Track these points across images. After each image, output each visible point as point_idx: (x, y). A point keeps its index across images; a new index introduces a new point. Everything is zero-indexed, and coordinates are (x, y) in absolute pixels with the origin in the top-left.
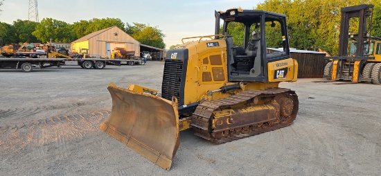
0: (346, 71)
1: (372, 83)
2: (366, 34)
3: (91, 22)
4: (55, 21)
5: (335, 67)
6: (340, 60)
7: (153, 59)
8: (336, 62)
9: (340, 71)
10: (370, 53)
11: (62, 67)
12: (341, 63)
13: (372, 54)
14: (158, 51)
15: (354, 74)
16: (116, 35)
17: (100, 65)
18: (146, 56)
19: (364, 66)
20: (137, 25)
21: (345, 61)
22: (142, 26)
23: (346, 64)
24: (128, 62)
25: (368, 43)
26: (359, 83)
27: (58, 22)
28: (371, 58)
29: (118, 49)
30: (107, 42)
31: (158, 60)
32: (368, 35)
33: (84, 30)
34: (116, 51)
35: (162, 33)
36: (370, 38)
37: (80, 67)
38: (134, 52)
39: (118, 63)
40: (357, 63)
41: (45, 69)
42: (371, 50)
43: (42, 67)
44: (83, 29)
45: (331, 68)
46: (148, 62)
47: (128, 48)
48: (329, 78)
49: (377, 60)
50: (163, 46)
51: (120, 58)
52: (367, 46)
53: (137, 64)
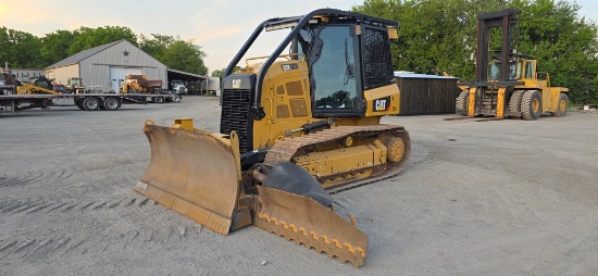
0: (488, 103)
1: (522, 118)
2: (511, 51)
3: (76, 33)
4: (11, 31)
5: (472, 98)
6: (478, 88)
7: (191, 93)
8: (473, 90)
9: (479, 103)
10: (518, 76)
11: (51, 108)
12: (479, 91)
13: (520, 78)
14: (196, 79)
15: (498, 106)
16: (126, 54)
17: (111, 104)
18: (178, 88)
19: (511, 94)
20: (159, 37)
21: (485, 88)
22: (165, 39)
23: (487, 93)
24: (153, 98)
25: (514, 63)
26: (505, 118)
27: (17, 33)
28: (520, 84)
29: (133, 77)
30: (111, 66)
31: (198, 93)
32: (515, 52)
33: (66, 47)
34: (129, 81)
35: (201, 50)
36: (517, 56)
37: (76, 107)
38: (161, 81)
39: (143, 101)
40: (502, 91)
41: (21, 113)
42: (518, 73)
43: (17, 109)
44: (63, 46)
45: (466, 99)
46: (185, 98)
47: (150, 76)
48: (465, 114)
49: (527, 86)
50: (204, 71)
51: (138, 91)
52: (513, 68)
53: (168, 100)
